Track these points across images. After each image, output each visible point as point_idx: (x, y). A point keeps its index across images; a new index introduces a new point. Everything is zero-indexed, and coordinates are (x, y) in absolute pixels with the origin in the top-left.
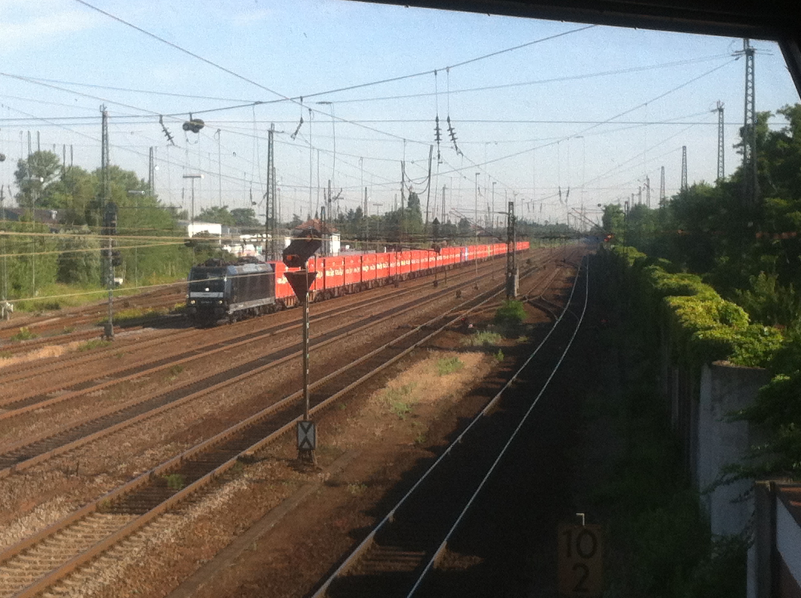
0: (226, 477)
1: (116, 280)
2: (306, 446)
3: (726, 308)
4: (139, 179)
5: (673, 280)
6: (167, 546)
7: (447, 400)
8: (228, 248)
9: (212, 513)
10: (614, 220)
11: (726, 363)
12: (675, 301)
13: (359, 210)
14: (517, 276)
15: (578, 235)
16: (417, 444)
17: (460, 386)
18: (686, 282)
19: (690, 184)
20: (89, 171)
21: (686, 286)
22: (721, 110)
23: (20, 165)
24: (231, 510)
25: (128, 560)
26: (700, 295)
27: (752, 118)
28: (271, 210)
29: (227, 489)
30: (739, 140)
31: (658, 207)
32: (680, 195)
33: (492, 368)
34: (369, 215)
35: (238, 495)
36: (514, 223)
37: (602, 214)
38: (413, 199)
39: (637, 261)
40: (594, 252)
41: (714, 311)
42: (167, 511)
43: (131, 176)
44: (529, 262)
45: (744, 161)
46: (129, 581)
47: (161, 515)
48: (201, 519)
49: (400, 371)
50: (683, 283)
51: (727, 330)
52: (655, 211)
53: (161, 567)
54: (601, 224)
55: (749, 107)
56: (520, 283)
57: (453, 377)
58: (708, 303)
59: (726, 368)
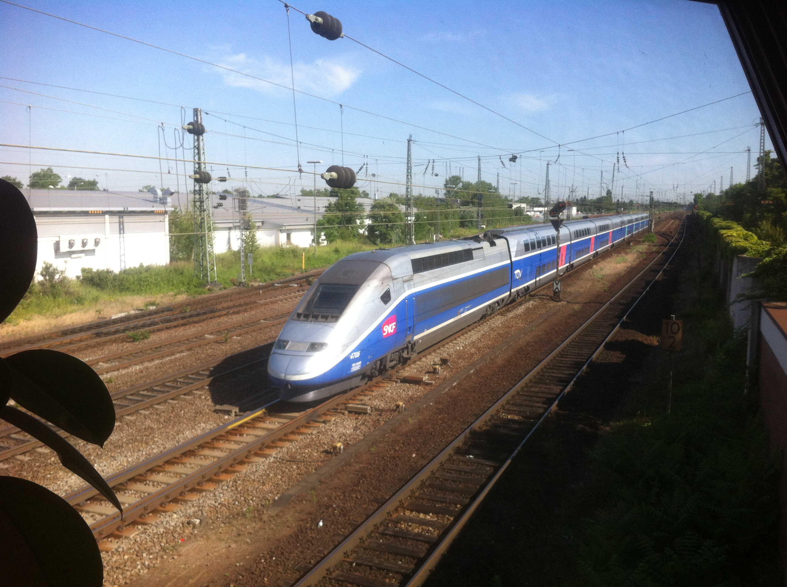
0: (523, 302)
1: (483, 226)
2: (557, 290)
3: (746, 234)
4: (493, 186)
5: (724, 223)
6: (498, 327)
7: (619, 274)
8: (528, 213)
9: (517, 316)
10: (699, 201)
11: (744, 255)
12: (723, 232)
13: (585, 197)
14: (653, 223)
15: (682, 206)
16: (605, 291)
17: (626, 268)
18: (730, 224)
19: (734, 183)
20: (473, 184)
21: (730, 226)
22: (749, 150)
23: (446, 181)
24: (524, 314)
25: (482, 332)
26: (735, 229)
27: (763, 153)
28: (547, 196)
29: (523, 307)
30: (757, 163)
31: (719, 194)
32: (729, 189)
33: (640, 261)
34: (589, 199)
35: (528, 309)
36: (653, 200)
37: (694, 197)
38: (609, 193)
39: (708, 217)
40: (689, 214)
41: (741, 236)
42: (499, 314)
43: (490, 185)
44: (659, 218)
45: (759, 172)
46: (482, 340)
47: (496, 316)
48: (512, 318)
49: (599, 262)
50: (727, 224)
51: (747, 242)
52: (718, 196)
53: (495, 335)
54: (693, 202)
55: (762, 148)
56: (655, 227)
57: (623, 264)
58: (739, 232)
59: (745, 257)
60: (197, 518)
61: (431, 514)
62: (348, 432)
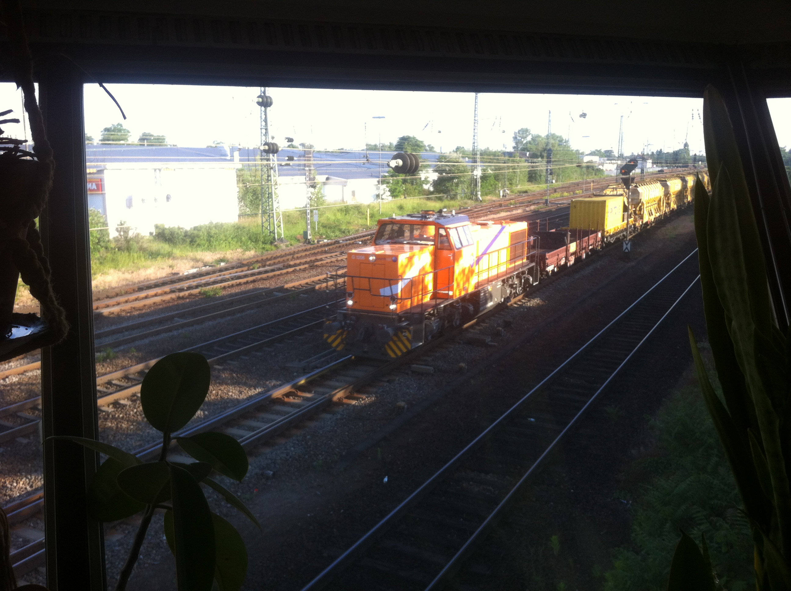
0: (591, 262)
1: (552, 181)
2: (626, 251)
4: (564, 139)
8: (600, 167)
9: (584, 277)
13: (661, 150)
16: (677, 251)
20: (543, 136)
24: (592, 276)
29: (591, 268)
34: (665, 152)
35: (596, 270)
38: (686, 146)
43: (560, 137)
48: (579, 279)
49: (673, 220)
53: (560, 297)
60: (271, 471)
61: (491, 474)
62: (411, 391)
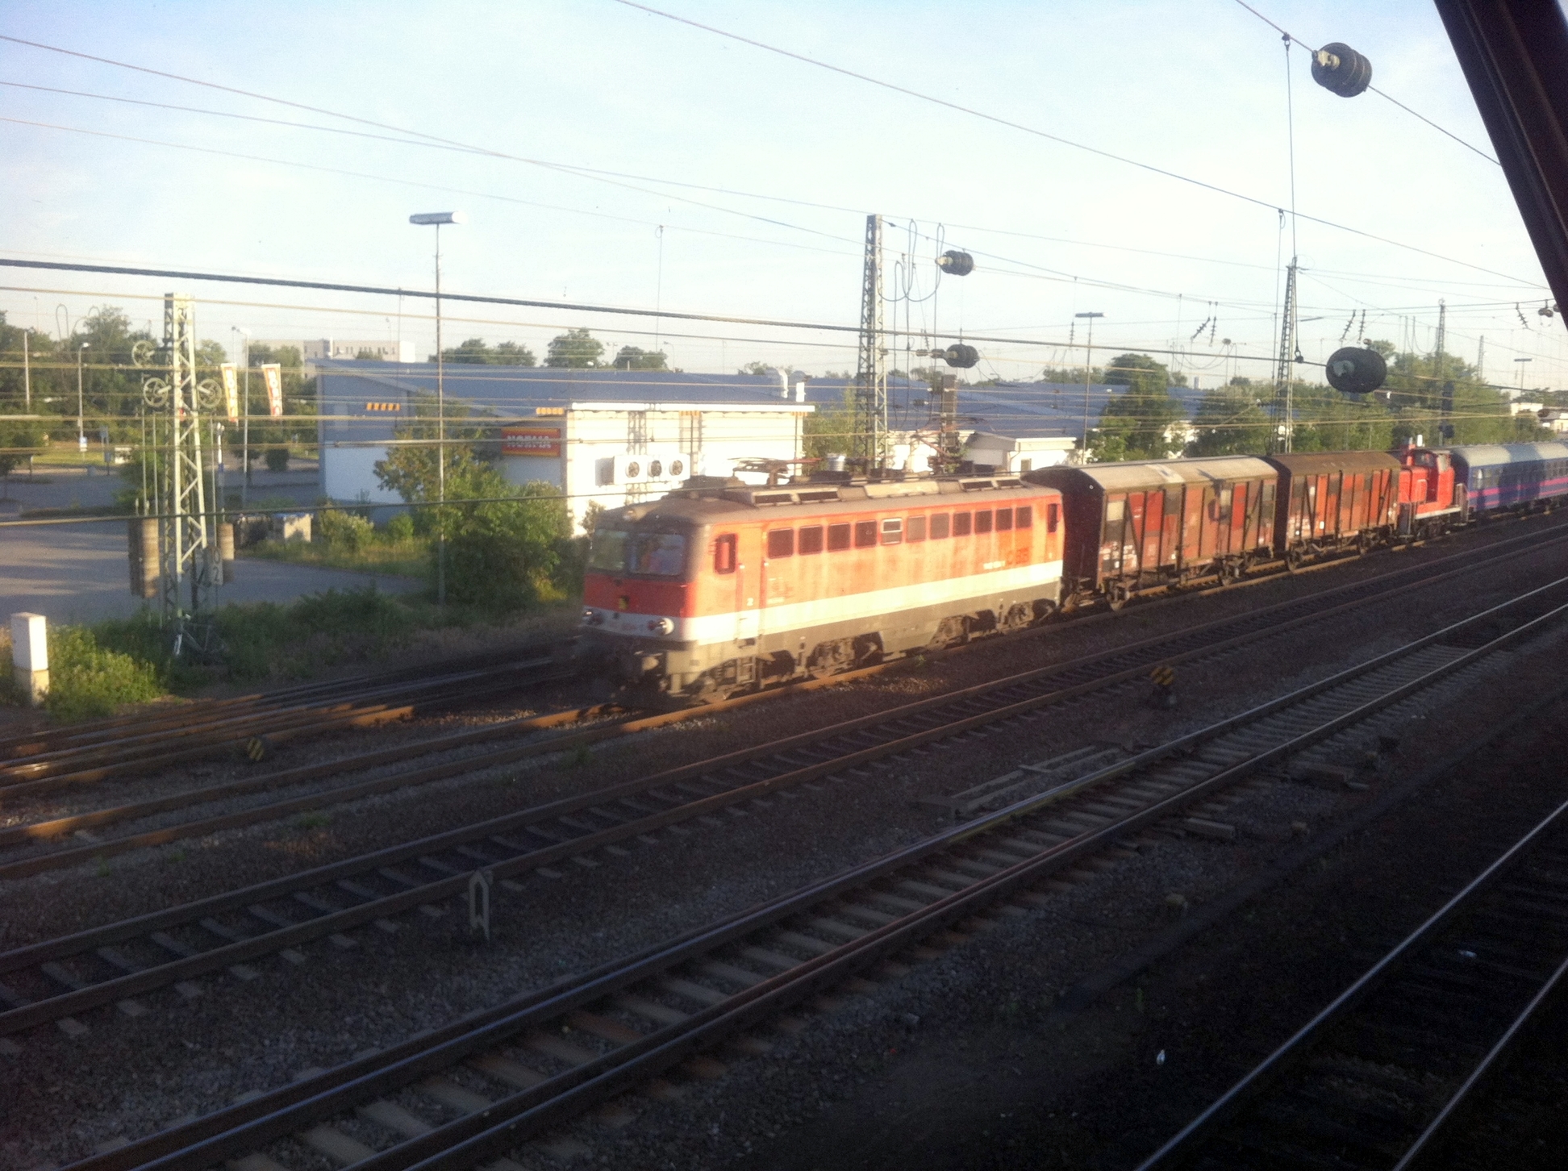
4: (1468, 363)
43: (1460, 361)
60: (915, 1014)
61: (1392, 1066)
62: (1191, 874)
